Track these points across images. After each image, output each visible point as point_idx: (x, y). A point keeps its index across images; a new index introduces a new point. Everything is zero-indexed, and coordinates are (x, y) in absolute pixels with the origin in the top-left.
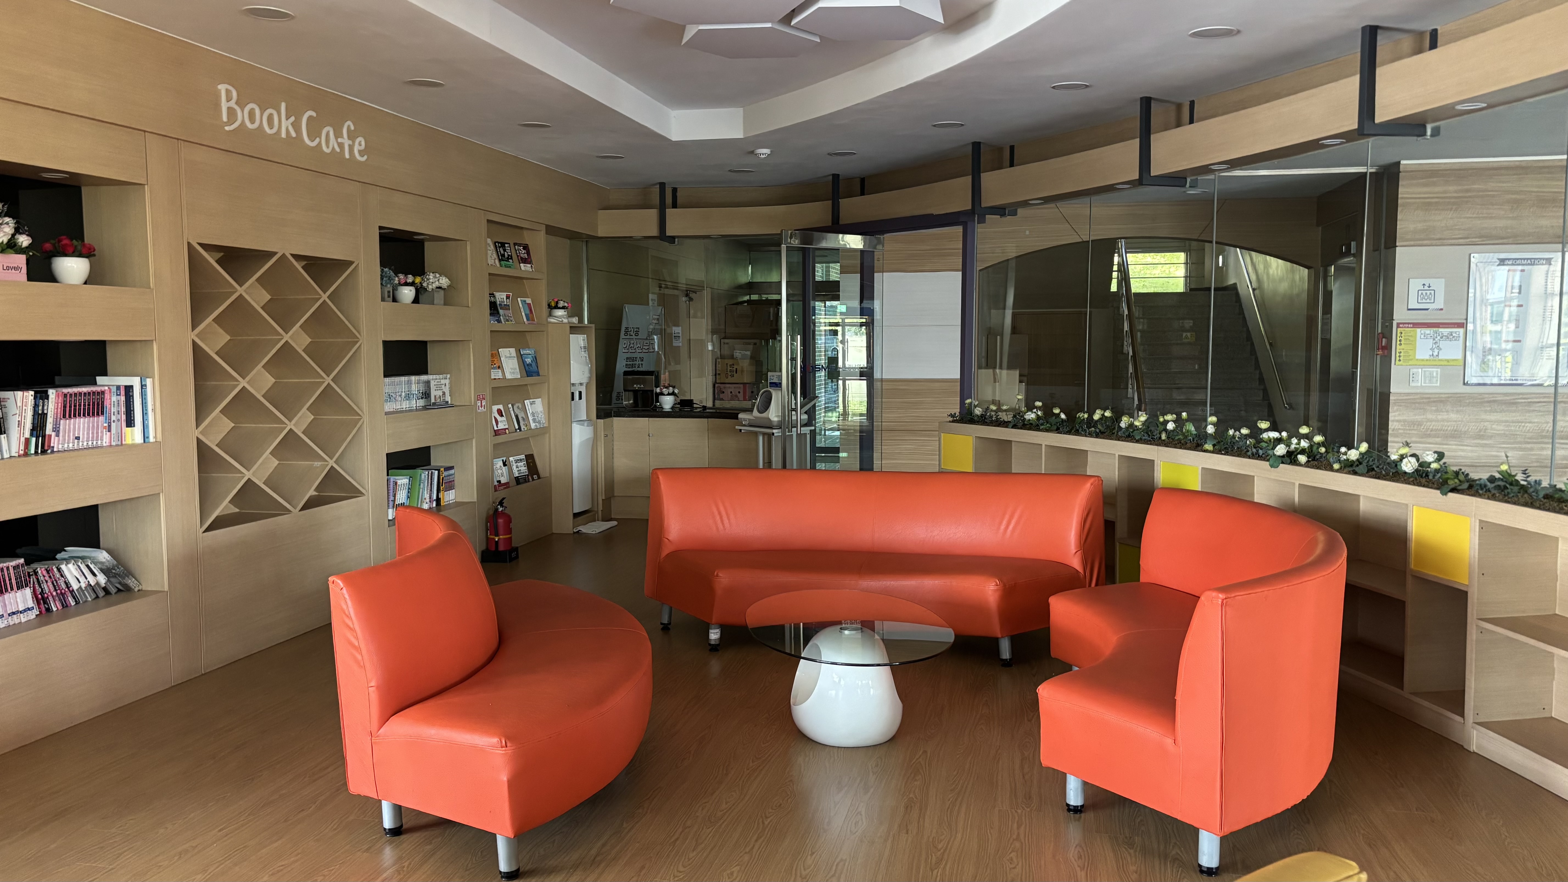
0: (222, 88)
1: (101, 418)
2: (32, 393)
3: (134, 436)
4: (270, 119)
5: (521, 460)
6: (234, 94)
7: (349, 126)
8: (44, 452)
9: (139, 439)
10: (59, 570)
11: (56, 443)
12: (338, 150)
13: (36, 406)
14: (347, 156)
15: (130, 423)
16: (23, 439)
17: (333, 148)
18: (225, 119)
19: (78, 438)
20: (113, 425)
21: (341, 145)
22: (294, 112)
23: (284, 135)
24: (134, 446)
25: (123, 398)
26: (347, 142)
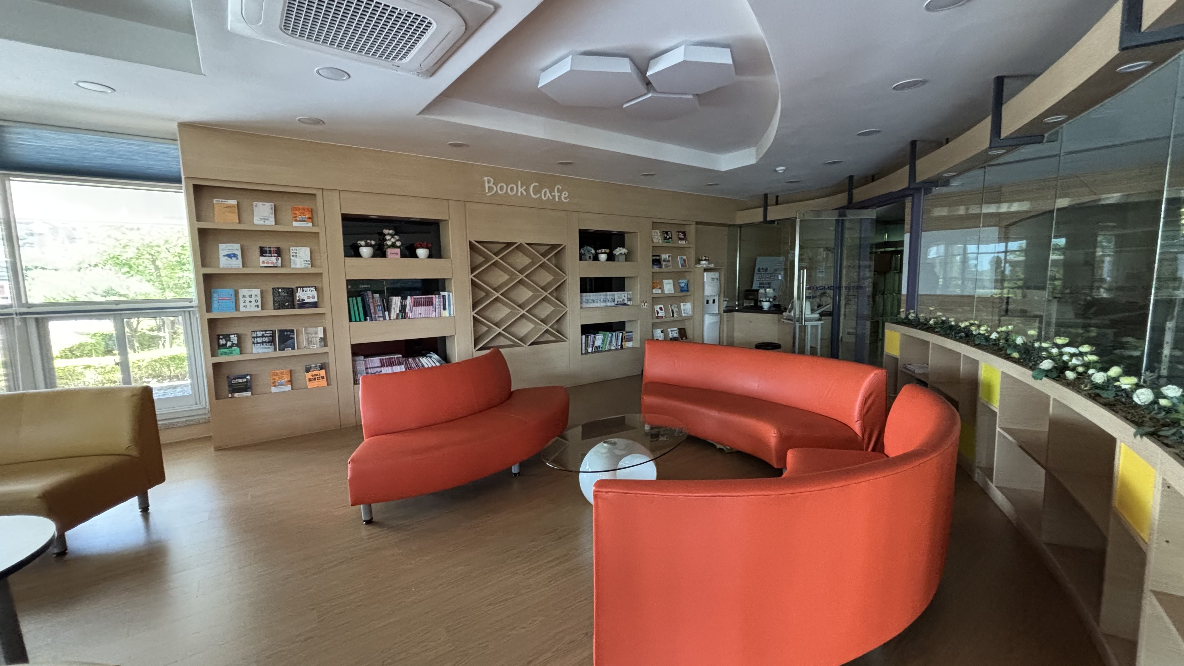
0: (486, 179)
1: (431, 307)
2: (400, 297)
3: (445, 314)
4: (512, 189)
5: (674, 331)
6: (492, 180)
7: (558, 188)
8: (405, 318)
9: (447, 315)
10: (419, 360)
11: (410, 315)
12: (551, 198)
13: (402, 303)
14: (557, 200)
15: (445, 309)
16: (396, 314)
17: (549, 197)
18: (487, 191)
19: (421, 314)
20: (437, 310)
21: (554, 196)
22: (526, 184)
23: (519, 194)
24: (445, 317)
25: (442, 300)
26: (557, 194)
